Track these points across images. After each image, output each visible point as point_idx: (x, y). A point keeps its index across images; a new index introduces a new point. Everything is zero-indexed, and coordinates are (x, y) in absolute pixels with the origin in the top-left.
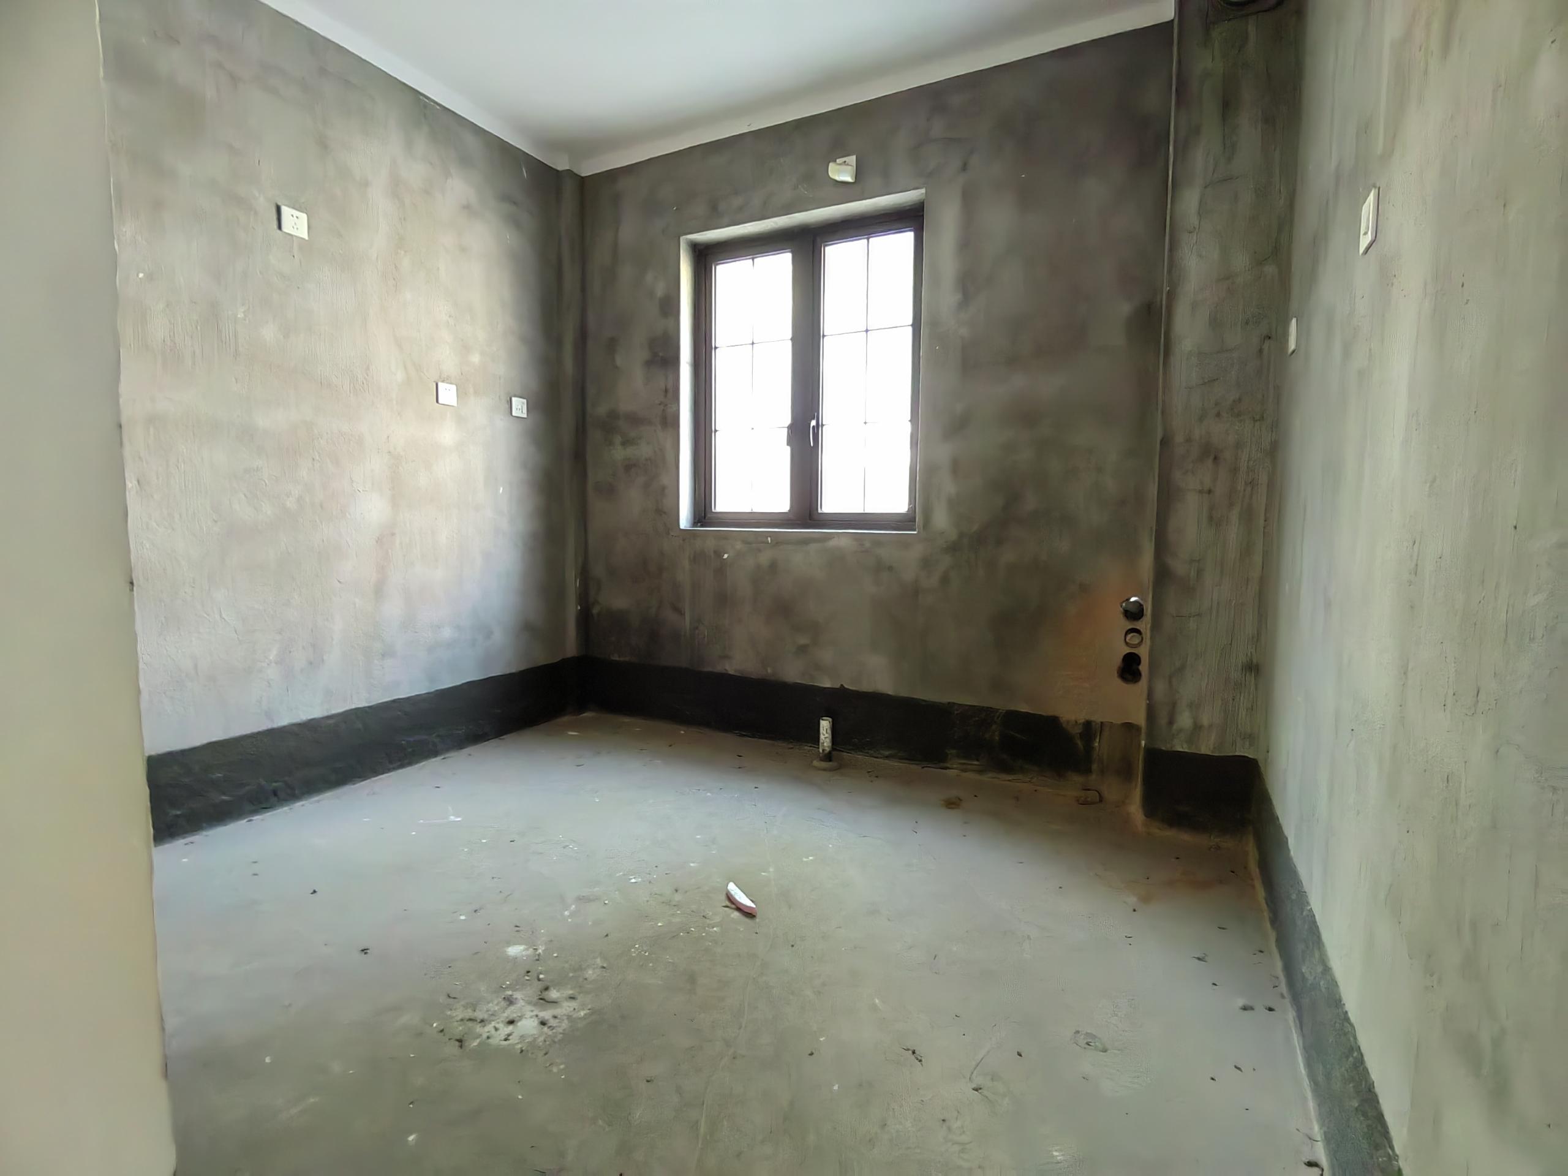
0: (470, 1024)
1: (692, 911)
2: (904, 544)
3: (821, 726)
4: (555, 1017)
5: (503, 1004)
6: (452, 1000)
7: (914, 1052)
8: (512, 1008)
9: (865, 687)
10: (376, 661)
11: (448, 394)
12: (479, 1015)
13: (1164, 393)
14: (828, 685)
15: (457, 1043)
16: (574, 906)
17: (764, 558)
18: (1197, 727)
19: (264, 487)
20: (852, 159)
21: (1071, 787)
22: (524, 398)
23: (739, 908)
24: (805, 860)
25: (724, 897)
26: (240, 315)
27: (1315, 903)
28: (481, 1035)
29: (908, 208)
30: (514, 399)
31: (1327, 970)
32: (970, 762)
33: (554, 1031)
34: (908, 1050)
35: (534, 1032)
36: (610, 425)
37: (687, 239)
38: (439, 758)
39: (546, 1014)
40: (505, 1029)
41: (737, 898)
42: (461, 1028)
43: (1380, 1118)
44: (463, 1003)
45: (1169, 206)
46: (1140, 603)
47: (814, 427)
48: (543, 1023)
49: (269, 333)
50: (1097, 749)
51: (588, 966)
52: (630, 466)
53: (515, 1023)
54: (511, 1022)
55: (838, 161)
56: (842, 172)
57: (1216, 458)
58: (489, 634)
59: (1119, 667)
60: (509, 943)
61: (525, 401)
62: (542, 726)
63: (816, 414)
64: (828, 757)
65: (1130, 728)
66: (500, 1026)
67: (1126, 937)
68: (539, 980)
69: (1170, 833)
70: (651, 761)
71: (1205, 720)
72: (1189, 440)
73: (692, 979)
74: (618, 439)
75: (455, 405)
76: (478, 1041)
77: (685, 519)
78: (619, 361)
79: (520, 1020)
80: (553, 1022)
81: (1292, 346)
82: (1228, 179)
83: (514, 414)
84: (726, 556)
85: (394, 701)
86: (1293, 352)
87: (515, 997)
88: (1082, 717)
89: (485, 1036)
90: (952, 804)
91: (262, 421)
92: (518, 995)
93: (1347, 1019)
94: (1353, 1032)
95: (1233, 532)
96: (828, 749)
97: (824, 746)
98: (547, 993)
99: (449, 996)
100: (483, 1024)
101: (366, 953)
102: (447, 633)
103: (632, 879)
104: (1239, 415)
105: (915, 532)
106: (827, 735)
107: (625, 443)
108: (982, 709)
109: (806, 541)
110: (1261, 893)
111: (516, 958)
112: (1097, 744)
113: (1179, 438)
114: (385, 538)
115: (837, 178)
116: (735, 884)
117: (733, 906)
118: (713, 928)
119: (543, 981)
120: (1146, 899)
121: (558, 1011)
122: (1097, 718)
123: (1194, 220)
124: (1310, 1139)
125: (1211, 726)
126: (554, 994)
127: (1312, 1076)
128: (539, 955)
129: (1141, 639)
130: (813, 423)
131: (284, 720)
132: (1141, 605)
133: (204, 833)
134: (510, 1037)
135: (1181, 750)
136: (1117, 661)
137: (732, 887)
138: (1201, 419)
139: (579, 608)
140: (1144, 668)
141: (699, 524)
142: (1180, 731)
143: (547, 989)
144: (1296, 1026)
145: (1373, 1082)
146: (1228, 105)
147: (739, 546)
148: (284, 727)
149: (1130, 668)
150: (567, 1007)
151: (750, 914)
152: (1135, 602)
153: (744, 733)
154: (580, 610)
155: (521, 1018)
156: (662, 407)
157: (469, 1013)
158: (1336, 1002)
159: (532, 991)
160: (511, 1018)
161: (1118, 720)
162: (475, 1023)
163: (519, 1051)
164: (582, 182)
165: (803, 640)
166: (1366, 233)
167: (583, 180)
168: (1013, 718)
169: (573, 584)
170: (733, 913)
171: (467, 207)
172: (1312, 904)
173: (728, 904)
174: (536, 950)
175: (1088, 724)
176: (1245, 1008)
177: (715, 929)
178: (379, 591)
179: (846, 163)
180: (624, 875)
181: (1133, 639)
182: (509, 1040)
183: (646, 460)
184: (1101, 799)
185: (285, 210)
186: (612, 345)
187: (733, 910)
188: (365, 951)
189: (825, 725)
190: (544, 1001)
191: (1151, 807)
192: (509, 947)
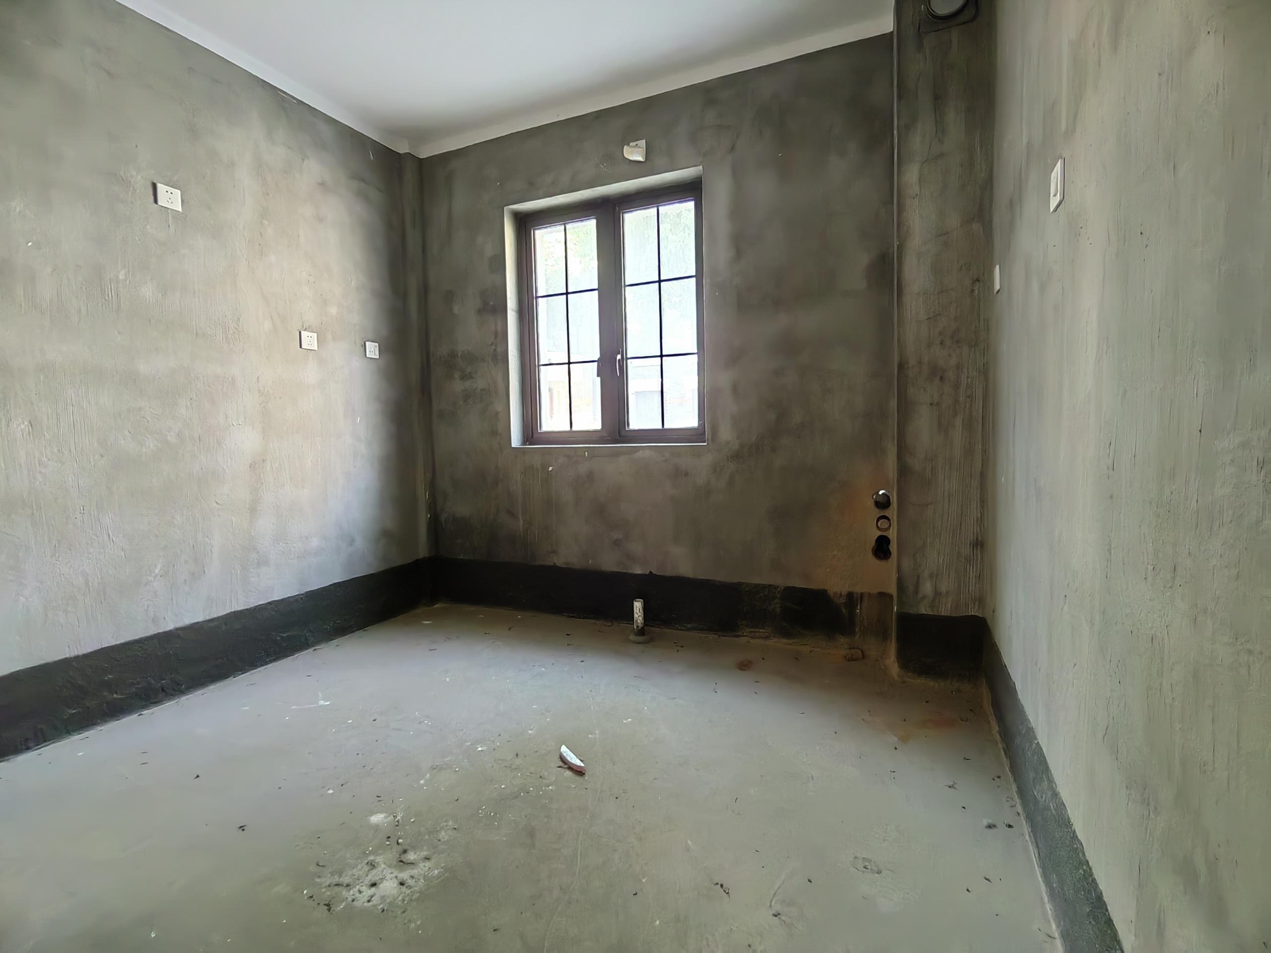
0: (337, 889)
1: (531, 773)
2: (696, 453)
3: (635, 606)
4: (412, 877)
5: (366, 868)
6: (320, 868)
7: (722, 886)
8: (374, 872)
9: (669, 572)
10: (252, 570)
11: (310, 340)
12: (346, 880)
13: (899, 326)
14: (639, 572)
15: (326, 907)
16: (428, 775)
17: (583, 469)
18: (937, 594)
19: (146, 424)
20: (642, 143)
21: (841, 647)
22: (377, 342)
23: (571, 768)
24: (625, 722)
25: (557, 758)
26: (121, 276)
27: (1042, 738)
28: (347, 898)
29: (689, 182)
30: (367, 343)
31: (1055, 794)
32: (757, 630)
33: (412, 890)
34: (717, 884)
35: (395, 892)
36: (451, 363)
37: (510, 209)
38: (310, 650)
39: (404, 875)
40: (369, 891)
41: (569, 759)
42: (328, 893)
43: (1109, 922)
44: (330, 870)
45: (896, 177)
46: (886, 495)
47: (619, 360)
48: (402, 884)
49: (148, 292)
50: (859, 614)
51: (442, 828)
52: (468, 396)
53: (377, 885)
54: (374, 885)
55: (631, 144)
56: (635, 153)
57: (941, 378)
58: (352, 542)
59: (873, 548)
60: (373, 813)
61: (377, 344)
62: (400, 617)
63: (621, 350)
64: (641, 632)
65: (884, 596)
66: (364, 889)
67: (891, 771)
68: (398, 843)
69: (920, 681)
70: (493, 642)
71: (943, 589)
72: (920, 363)
73: (532, 833)
74: (457, 375)
75: (316, 348)
76: (344, 904)
77: (516, 440)
78: (456, 309)
79: (382, 882)
80: (410, 882)
81: (997, 287)
82: (942, 155)
83: (367, 356)
84: (550, 469)
85: (270, 603)
86: (998, 291)
87: (377, 861)
88: (845, 590)
89: (350, 899)
90: (744, 666)
91: (143, 368)
92: (379, 859)
93: (1074, 837)
94: (1082, 848)
95: (958, 435)
96: (640, 625)
97: (637, 622)
98: (405, 855)
99: (318, 865)
100: (348, 888)
101: (243, 830)
102: (315, 543)
103: (479, 748)
104: (958, 342)
105: (705, 444)
106: (639, 614)
107: (463, 377)
108: (764, 587)
109: (616, 454)
110: (996, 728)
111: (378, 826)
112: (858, 611)
113: (912, 362)
114: (256, 466)
115: (631, 158)
116: (566, 746)
117: (566, 766)
118: (549, 786)
119: (402, 845)
120: (904, 739)
121: (415, 872)
122: (858, 589)
123: (916, 189)
124: (1050, 937)
125: (947, 593)
126: (411, 856)
127: (1048, 883)
128: (398, 821)
129: (889, 525)
130: (619, 357)
131: (169, 625)
132: (888, 497)
133: (99, 728)
134: (373, 899)
135: (925, 613)
136: (872, 543)
137: (564, 749)
138: (929, 346)
139: (429, 516)
140: (893, 547)
141: (528, 443)
142: (924, 597)
143: (405, 851)
144: (1032, 842)
145: (1101, 893)
146: (938, 99)
147: (561, 460)
148: (170, 631)
149: (882, 548)
150: (424, 867)
151: (581, 772)
152: (883, 494)
153: (571, 615)
154: (430, 518)
155: (382, 879)
156: (493, 347)
157: (336, 879)
158: (1067, 823)
159: (392, 855)
160: (373, 882)
161: (875, 591)
162: (343, 887)
163: (380, 911)
164: (421, 163)
165: (616, 535)
166: (1055, 195)
167: (420, 161)
168: (791, 592)
169: (423, 496)
170: (565, 772)
171: (322, 184)
172: (1038, 737)
173: (561, 764)
174: (395, 817)
175: (850, 595)
176: (990, 826)
177: (550, 787)
178: (254, 510)
179: (638, 146)
180: (471, 744)
181: (883, 524)
182: (372, 901)
183: (481, 390)
184: (864, 656)
185: (161, 187)
186: (449, 297)
187: (565, 770)
188: (243, 828)
189: (638, 605)
190: (402, 863)
191: (904, 661)
192: (372, 816)
